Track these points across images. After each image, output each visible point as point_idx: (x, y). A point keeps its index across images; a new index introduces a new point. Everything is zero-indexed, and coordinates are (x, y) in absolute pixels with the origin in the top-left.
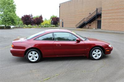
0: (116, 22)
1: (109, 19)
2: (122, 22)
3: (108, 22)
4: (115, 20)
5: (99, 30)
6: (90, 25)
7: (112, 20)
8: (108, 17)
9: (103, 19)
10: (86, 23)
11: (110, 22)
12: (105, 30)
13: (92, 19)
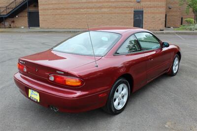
0: (66, 14)
1: (54, 9)
2: (75, 14)
3: (53, 15)
4: (64, 10)
5: (37, 29)
6: (13, 22)
7: (59, 11)
8: (51, 6)
9: (41, 10)
10: (7, 16)
11: (56, 15)
12: (48, 28)
13: (18, 9)
